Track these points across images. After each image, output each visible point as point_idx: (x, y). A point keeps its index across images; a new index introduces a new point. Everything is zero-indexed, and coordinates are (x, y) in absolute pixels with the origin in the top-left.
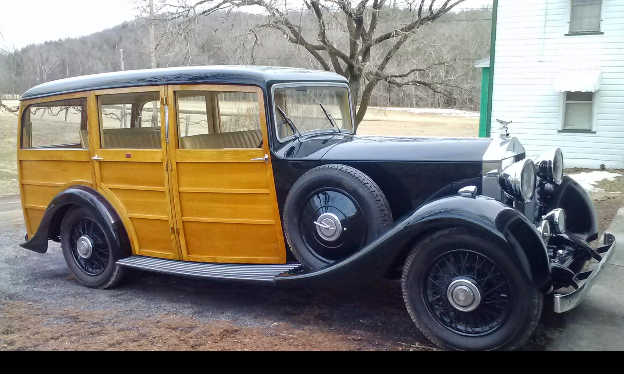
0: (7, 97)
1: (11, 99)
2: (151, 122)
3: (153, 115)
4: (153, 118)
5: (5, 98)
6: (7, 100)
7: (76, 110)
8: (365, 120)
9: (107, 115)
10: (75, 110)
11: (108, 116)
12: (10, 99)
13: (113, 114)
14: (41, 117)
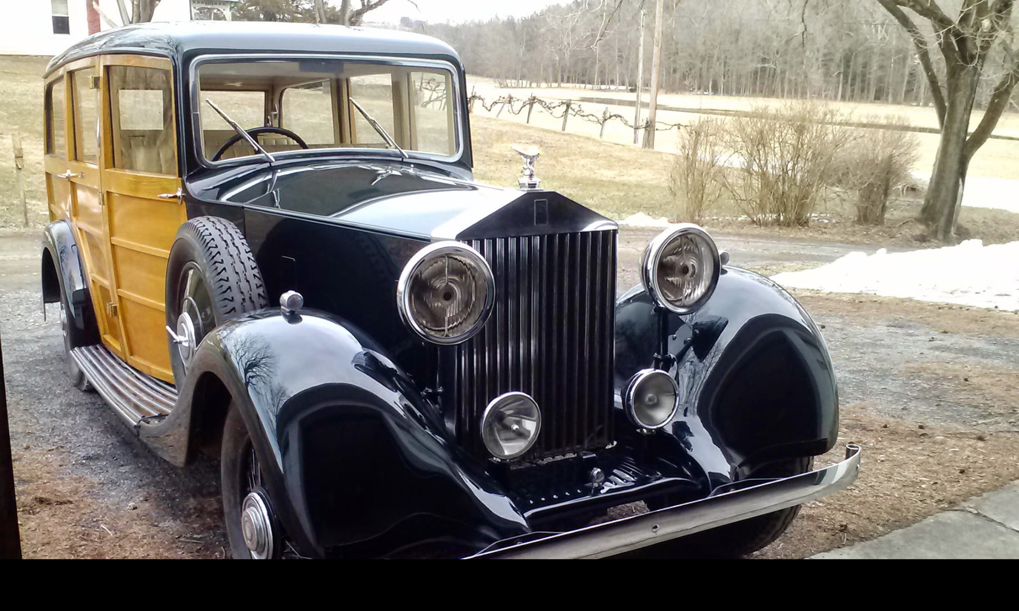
0: (509, 85)
1: (515, 88)
2: (644, 129)
3: (648, 120)
4: (647, 123)
5: (507, 85)
6: (509, 88)
7: (543, 107)
8: (997, 137)
9: (583, 116)
10: (541, 106)
11: (585, 117)
12: (513, 88)
13: (593, 115)
14: (497, 116)
